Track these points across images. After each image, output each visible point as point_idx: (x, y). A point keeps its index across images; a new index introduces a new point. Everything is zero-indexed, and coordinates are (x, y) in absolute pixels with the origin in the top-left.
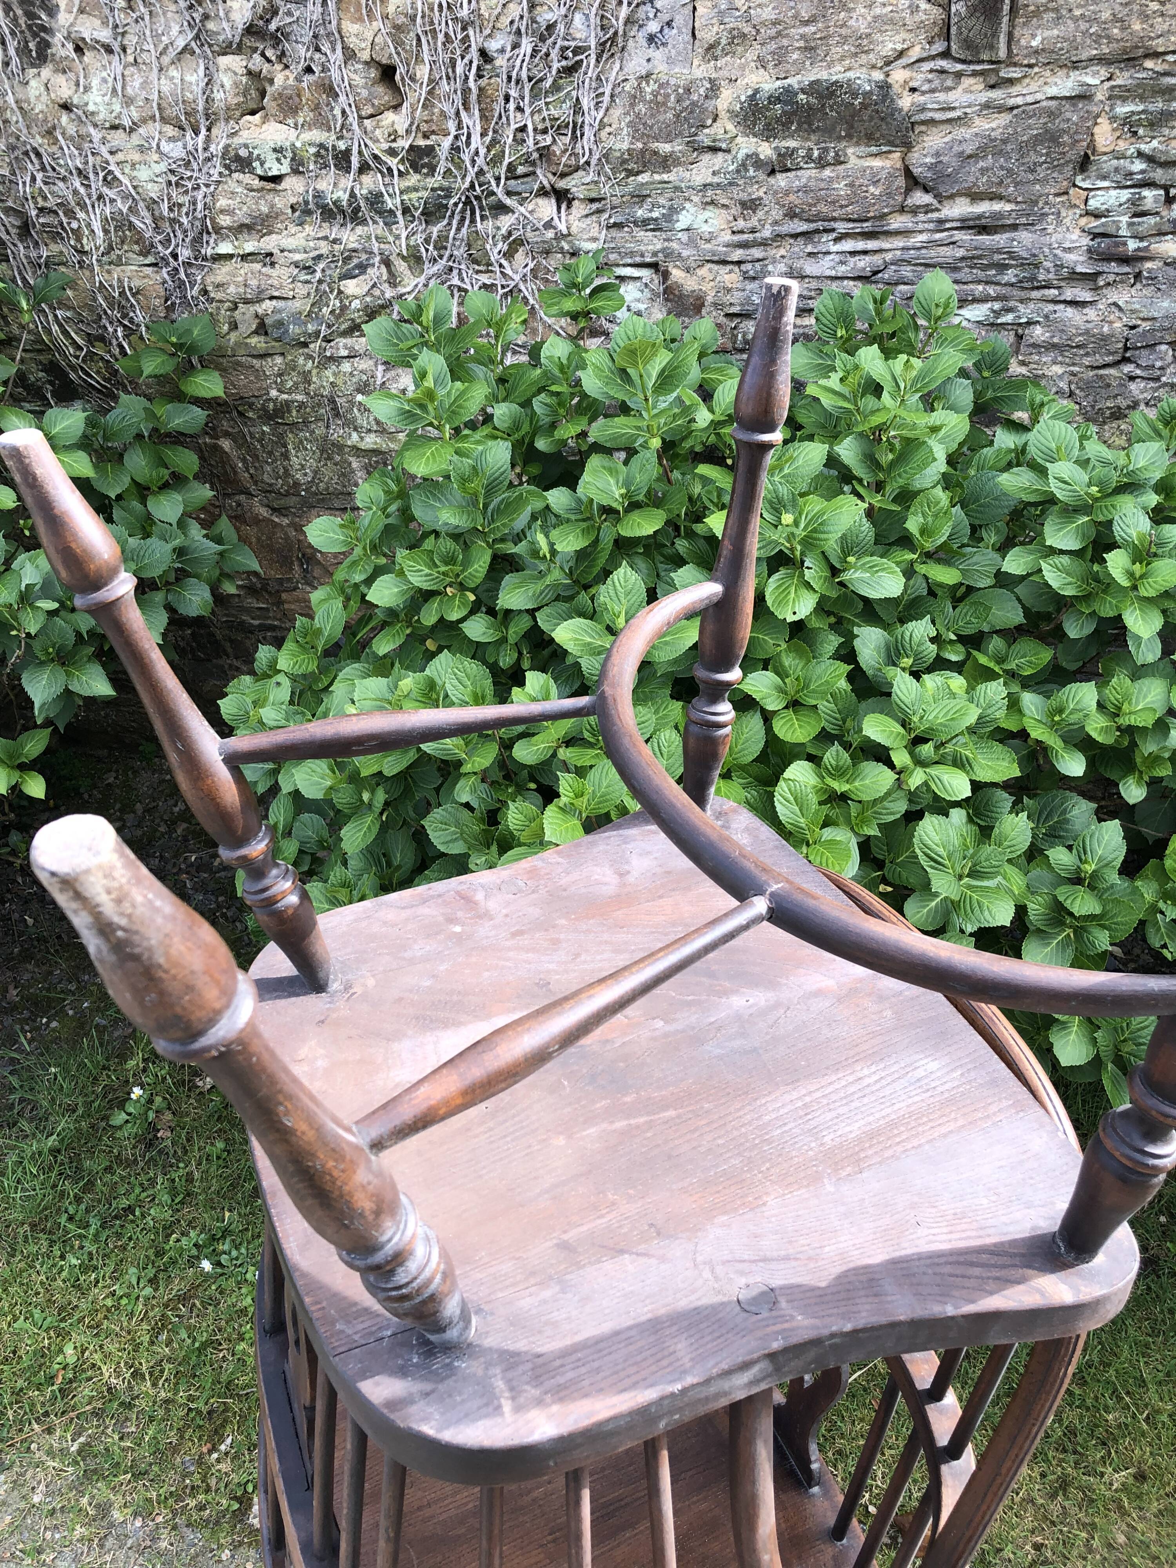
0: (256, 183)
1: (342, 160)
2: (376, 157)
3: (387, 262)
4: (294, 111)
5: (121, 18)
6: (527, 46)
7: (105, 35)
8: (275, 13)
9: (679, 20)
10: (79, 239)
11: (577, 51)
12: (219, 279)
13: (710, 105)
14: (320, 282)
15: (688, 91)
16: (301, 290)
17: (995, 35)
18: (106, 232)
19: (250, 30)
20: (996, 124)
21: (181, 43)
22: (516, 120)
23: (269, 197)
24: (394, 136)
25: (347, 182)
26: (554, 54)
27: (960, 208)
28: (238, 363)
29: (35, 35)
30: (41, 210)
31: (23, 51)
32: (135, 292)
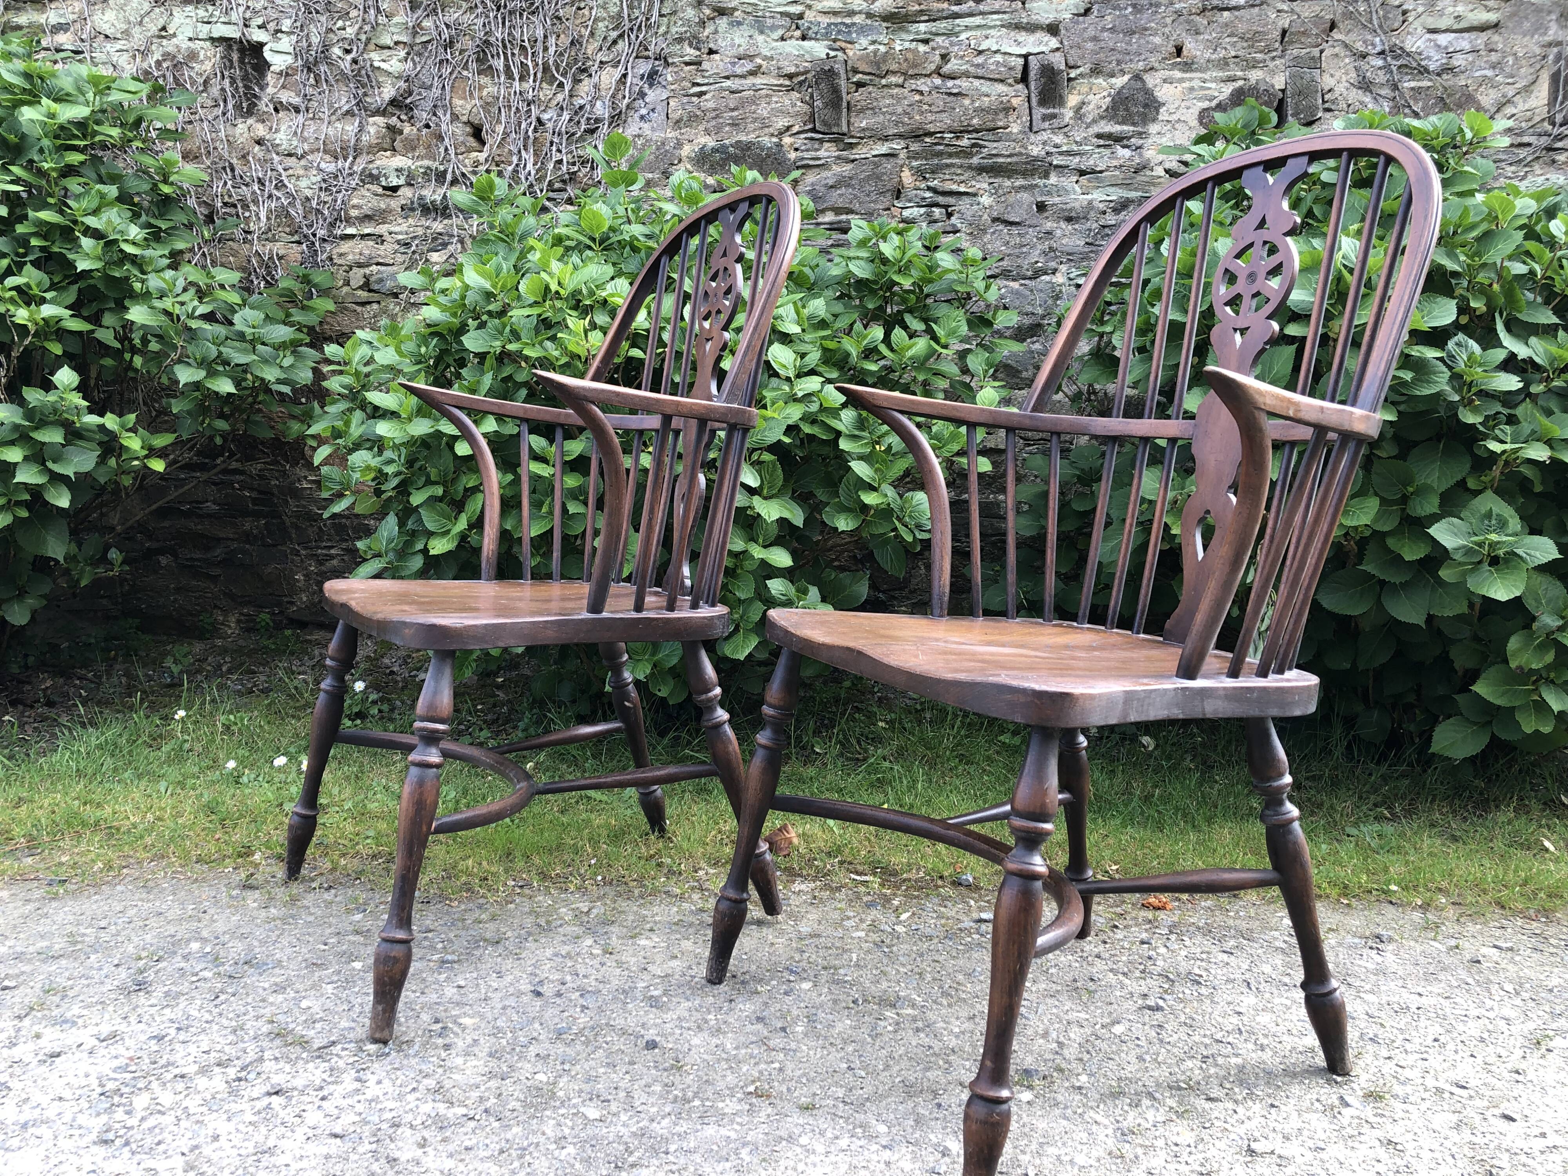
0: (380, 191)
1: (441, 177)
2: (463, 175)
3: (462, 241)
4: (414, 149)
5: (309, 90)
6: (566, 116)
7: (296, 100)
8: (410, 94)
9: (659, 108)
10: (248, 224)
11: (597, 120)
12: (342, 251)
13: (677, 152)
14: (414, 252)
15: (663, 144)
16: (400, 258)
17: (839, 118)
18: (268, 219)
19: (393, 102)
20: (846, 169)
21: (345, 108)
22: (556, 156)
23: (388, 200)
24: (477, 163)
25: (441, 191)
26: (583, 121)
27: (829, 217)
28: (346, 309)
29: (248, 99)
30: (225, 204)
31: (238, 107)
32: (280, 258)
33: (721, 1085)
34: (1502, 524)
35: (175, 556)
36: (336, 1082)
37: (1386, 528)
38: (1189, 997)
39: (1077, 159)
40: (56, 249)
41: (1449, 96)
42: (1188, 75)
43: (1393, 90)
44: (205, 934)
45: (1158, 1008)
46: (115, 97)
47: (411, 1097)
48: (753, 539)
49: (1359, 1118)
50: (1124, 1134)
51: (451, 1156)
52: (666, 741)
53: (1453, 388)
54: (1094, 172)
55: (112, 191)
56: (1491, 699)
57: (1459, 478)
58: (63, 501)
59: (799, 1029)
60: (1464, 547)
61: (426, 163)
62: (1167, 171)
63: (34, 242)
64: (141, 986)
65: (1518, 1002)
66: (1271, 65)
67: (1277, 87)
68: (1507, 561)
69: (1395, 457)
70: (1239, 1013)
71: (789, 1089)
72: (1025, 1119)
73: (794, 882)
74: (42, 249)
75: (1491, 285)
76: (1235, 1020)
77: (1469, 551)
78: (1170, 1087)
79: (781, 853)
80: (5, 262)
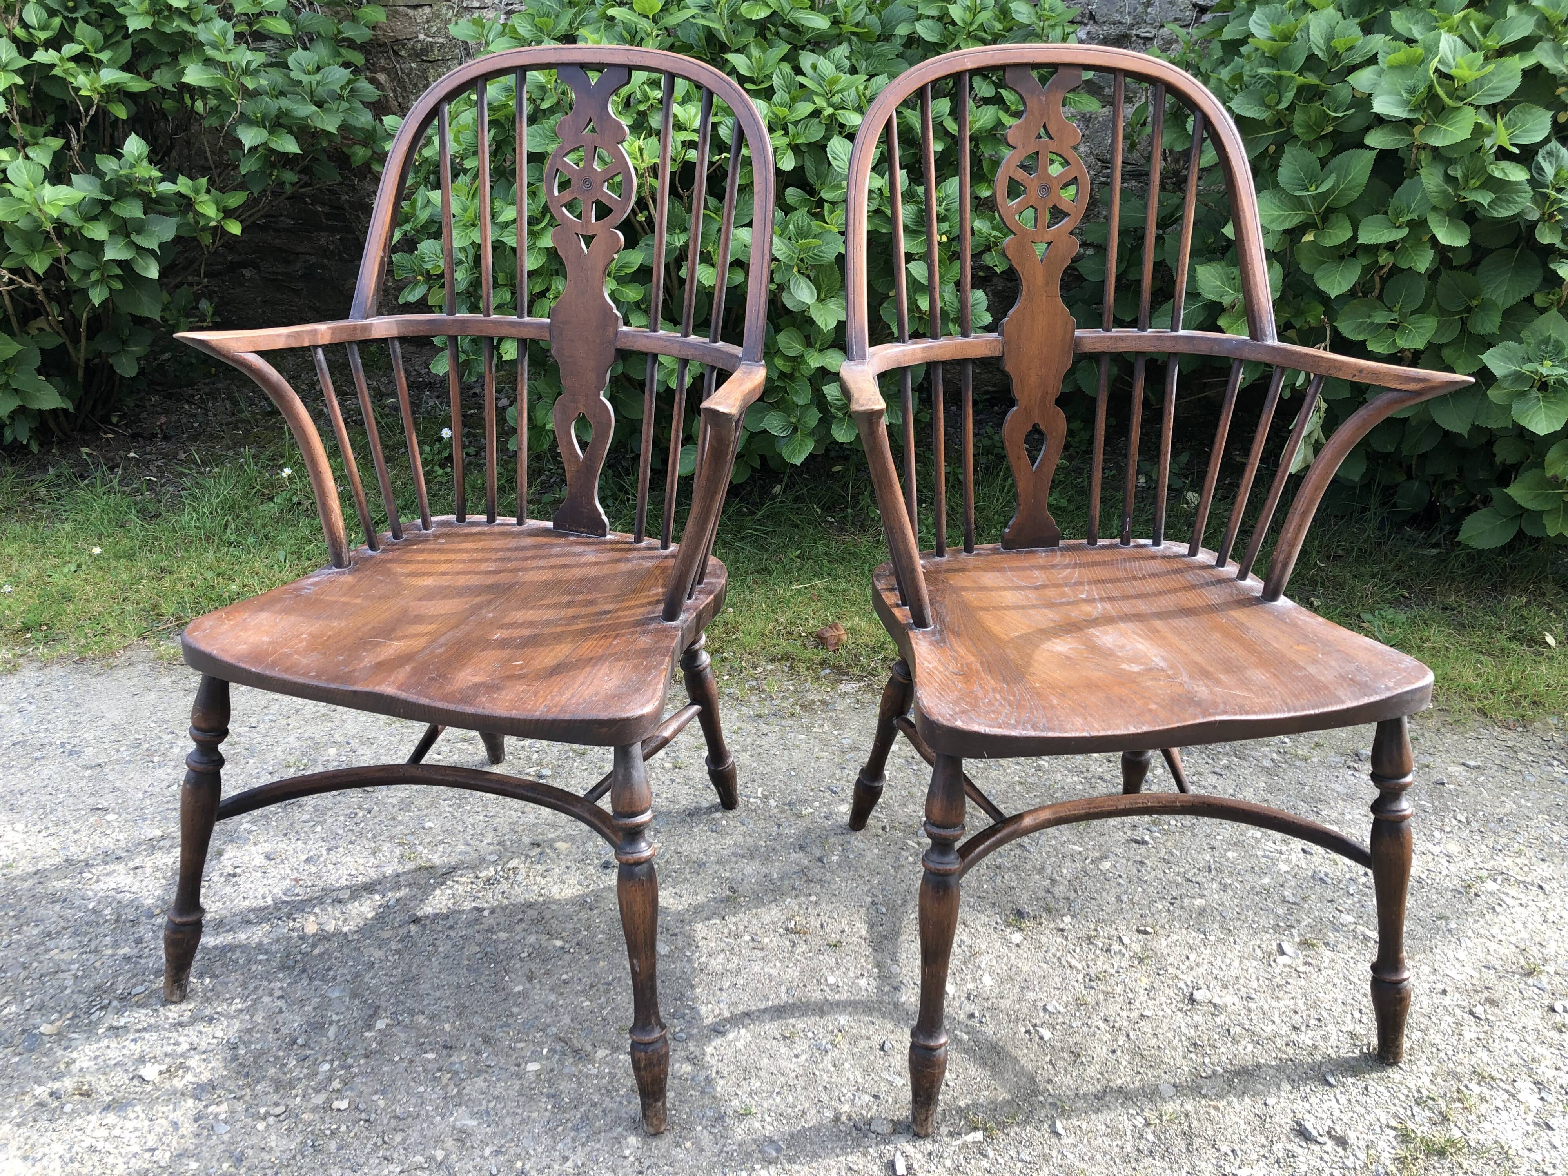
33: (766, 919)
34: (1559, 350)
35: (257, 268)
37: (1443, 341)
38: (1173, 828)
44: (338, 738)
45: (1144, 842)
47: (519, 928)
48: (808, 344)
49: (1290, 966)
50: (1091, 981)
51: (552, 989)
53: (1534, 206)
56: (1521, 501)
57: (1526, 294)
58: (153, 272)
59: (835, 858)
60: (1516, 372)
65: (1466, 834)
68: (1555, 390)
70: (1213, 848)
71: (822, 926)
72: (1013, 961)
73: (840, 681)
76: (1207, 856)
77: (1519, 377)
78: (1138, 931)
79: (831, 648)
80: (57, 21)
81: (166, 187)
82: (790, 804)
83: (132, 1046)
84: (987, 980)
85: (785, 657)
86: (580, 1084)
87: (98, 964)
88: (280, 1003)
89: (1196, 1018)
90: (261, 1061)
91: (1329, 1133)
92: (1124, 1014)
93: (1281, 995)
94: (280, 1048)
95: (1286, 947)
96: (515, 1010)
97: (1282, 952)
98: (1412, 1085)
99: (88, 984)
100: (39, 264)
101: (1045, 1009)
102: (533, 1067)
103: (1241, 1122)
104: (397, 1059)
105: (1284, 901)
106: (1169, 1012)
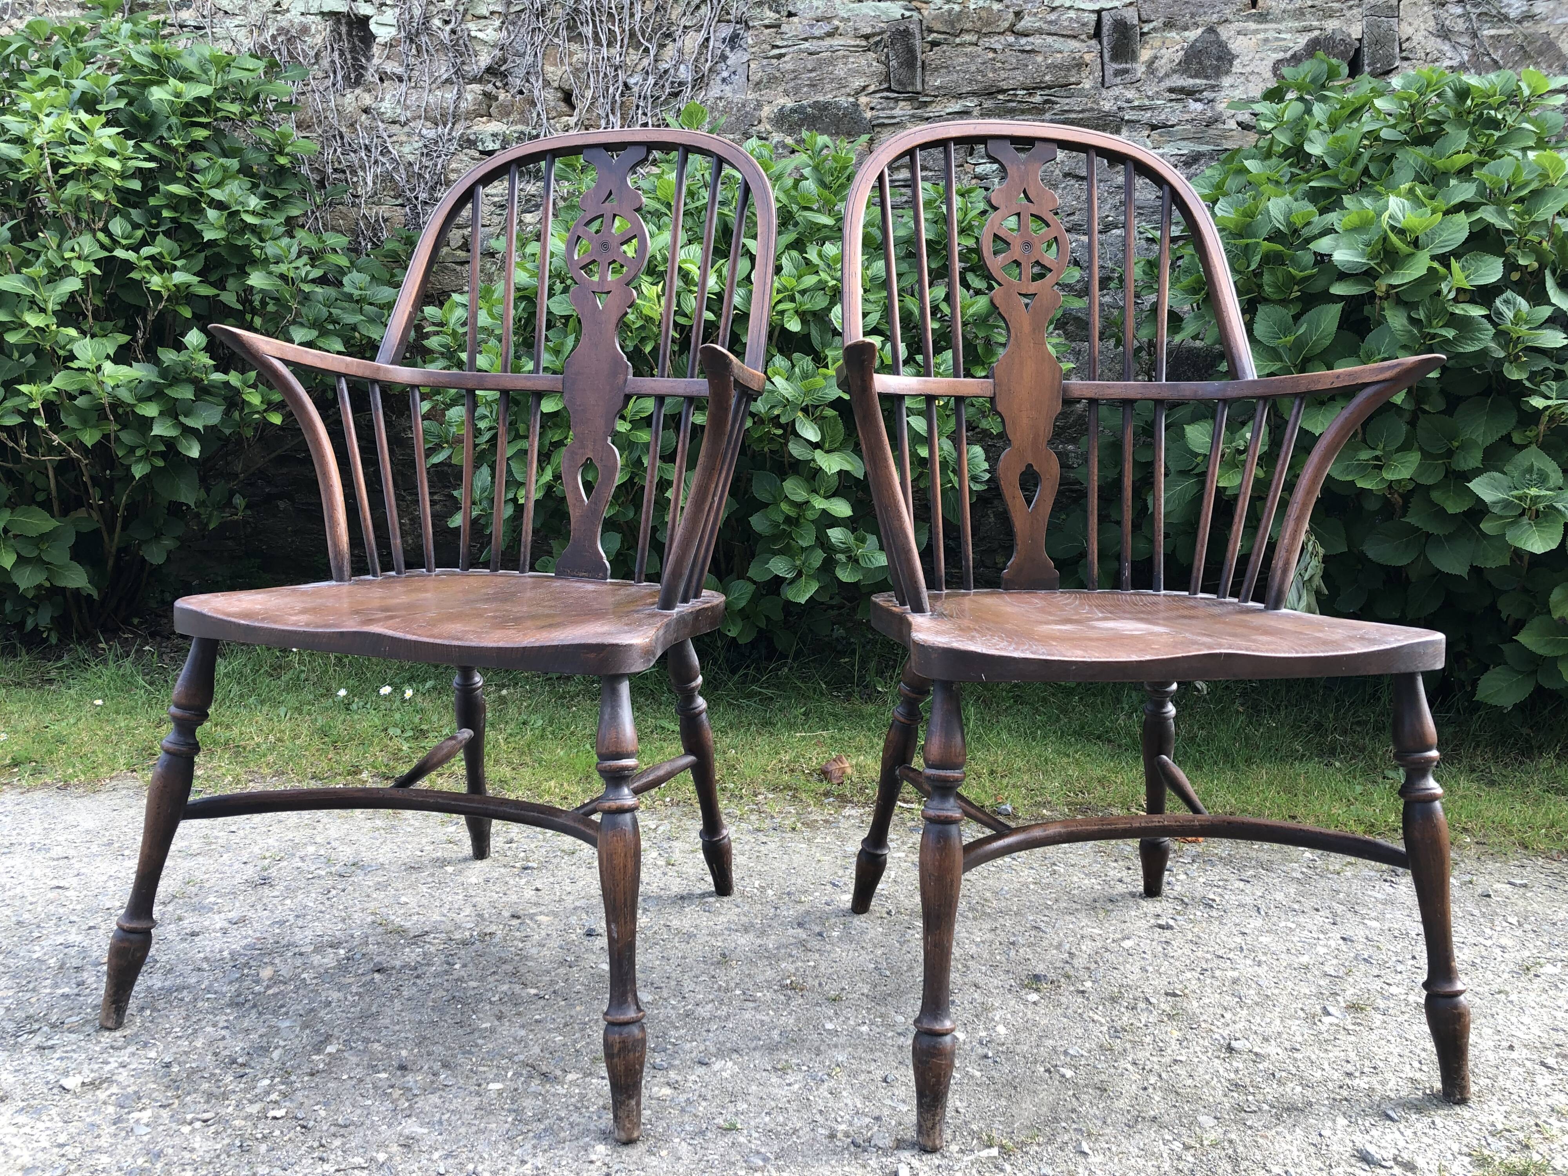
0: (477, 155)
4: (508, 114)
5: (411, 60)
6: (651, 80)
7: (399, 70)
8: (505, 62)
9: (740, 71)
10: (355, 189)
11: (681, 84)
13: (757, 113)
15: (744, 106)
16: (496, 219)
17: (914, 77)
18: (374, 183)
19: (489, 70)
21: (445, 77)
22: (642, 120)
24: (567, 128)
26: (667, 85)
27: (903, 174)
28: (446, 268)
29: (355, 70)
30: (335, 170)
31: (346, 78)
32: (385, 220)
33: (760, 978)
34: (1543, 479)
35: (294, 501)
36: (428, 965)
37: (1430, 482)
38: (1199, 919)
39: (1149, 114)
40: (184, 220)
41: (1529, 43)
42: (1263, 26)
43: (1472, 39)
44: (318, 839)
45: (1169, 927)
46: (236, 74)
47: (490, 979)
48: (815, 491)
49: (1338, 1025)
50: (1116, 1032)
51: (523, 1026)
52: (736, 678)
53: (1499, 345)
54: (1165, 126)
55: (233, 164)
56: (1533, 648)
57: (1504, 433)
58: (195, 452)
59: (835, 934)
60: (1504, 500)
61: (520, 127)
62: (1239, 124)
63: (166, 214)
64: (265, 881)
65: (1519, 933)
66: (1348, 14)
67: (1354, 36)
68: (1546, 514)
69: (1440, 412)
70: (1244, 934)
71: (820, 984)
72: (1030, 1016)
73: (843, 807)
74: (173, 220)
75: (1540, 243)
76: (1239, 939)
77: (1507, 504)
78: (1167, 994)
79: (835, 782)
80: (139, 233)
81: (218, 377)
82: (789, 894)
83: (58, 1063)
84: (1001, 1029)
85: (788, 787)
86: (546, 1101)
87: (33, 1000)
88: (223, 1032)
89: (1235, 1064)
90: (195, 1077)
91: (1395, 1159)
92: (1155, 1059)
93: (1330, 1048)
94: (217, 1067)
95: (1331, 1009)
96: (480, 1042)
97: (1328, 1014)
98: (1485, 1120)
99: (20, 1015)
100: (89, 438)
101: (1066, 1053)
102: (495, 1086)
103: (1294, 1149)
104: (345, 1077)
105: (1326, 975)
106: (1205, 1058)
